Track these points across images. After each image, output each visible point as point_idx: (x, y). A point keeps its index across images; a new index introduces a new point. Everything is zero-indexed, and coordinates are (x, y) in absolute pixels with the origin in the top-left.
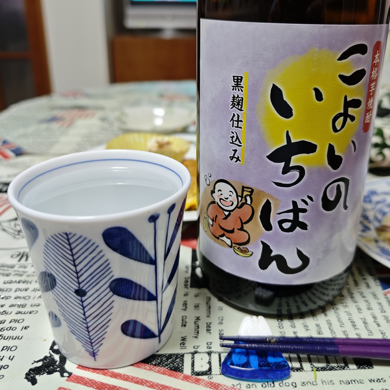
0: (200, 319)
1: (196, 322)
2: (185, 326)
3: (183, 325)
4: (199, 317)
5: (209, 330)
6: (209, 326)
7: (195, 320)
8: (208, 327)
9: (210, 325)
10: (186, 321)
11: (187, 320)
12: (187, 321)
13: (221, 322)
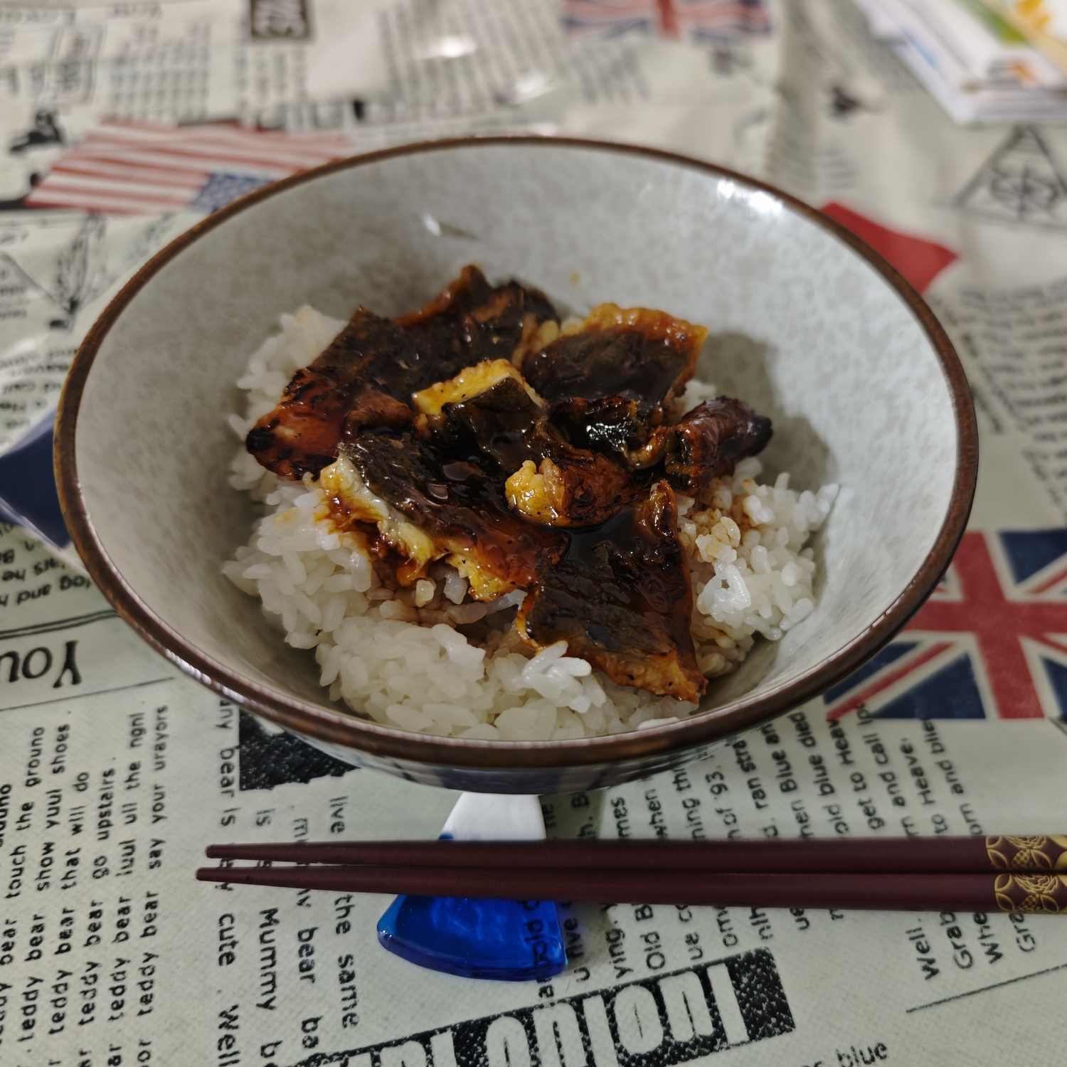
0: (277, 922)
1: (267, 938)
2: (230, 958)
3: (225, 960)
4: (275, 911)
5: (309, 968)
6: (307, 947)
7: (262, 926)
8: (304, 953)
9: (310, 943)
10: (231, 937)
11: (237, 933)
12: (235, 939)
13: (343, 920)
